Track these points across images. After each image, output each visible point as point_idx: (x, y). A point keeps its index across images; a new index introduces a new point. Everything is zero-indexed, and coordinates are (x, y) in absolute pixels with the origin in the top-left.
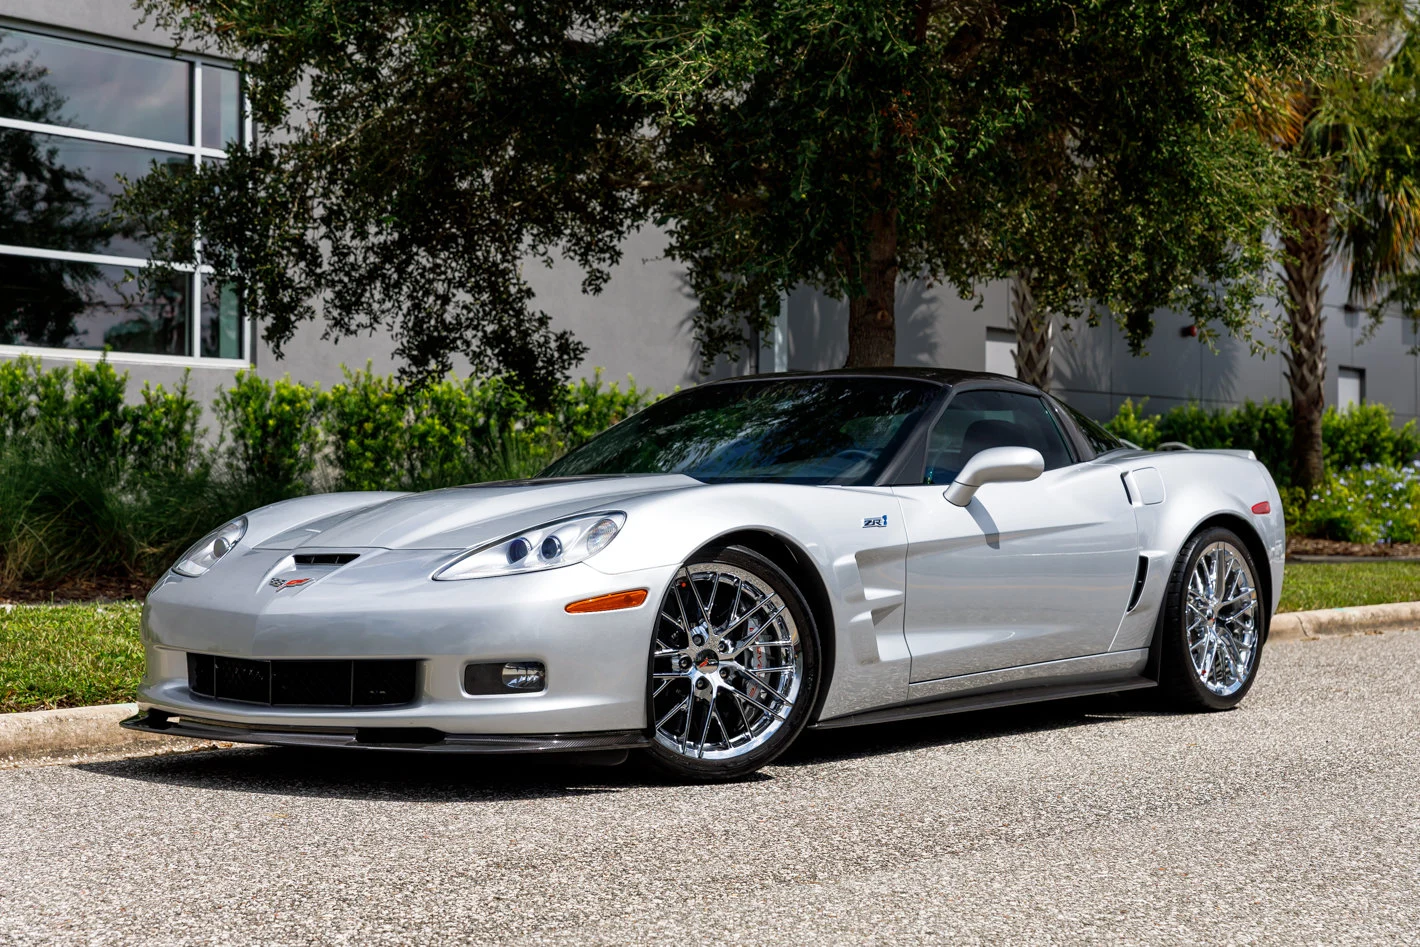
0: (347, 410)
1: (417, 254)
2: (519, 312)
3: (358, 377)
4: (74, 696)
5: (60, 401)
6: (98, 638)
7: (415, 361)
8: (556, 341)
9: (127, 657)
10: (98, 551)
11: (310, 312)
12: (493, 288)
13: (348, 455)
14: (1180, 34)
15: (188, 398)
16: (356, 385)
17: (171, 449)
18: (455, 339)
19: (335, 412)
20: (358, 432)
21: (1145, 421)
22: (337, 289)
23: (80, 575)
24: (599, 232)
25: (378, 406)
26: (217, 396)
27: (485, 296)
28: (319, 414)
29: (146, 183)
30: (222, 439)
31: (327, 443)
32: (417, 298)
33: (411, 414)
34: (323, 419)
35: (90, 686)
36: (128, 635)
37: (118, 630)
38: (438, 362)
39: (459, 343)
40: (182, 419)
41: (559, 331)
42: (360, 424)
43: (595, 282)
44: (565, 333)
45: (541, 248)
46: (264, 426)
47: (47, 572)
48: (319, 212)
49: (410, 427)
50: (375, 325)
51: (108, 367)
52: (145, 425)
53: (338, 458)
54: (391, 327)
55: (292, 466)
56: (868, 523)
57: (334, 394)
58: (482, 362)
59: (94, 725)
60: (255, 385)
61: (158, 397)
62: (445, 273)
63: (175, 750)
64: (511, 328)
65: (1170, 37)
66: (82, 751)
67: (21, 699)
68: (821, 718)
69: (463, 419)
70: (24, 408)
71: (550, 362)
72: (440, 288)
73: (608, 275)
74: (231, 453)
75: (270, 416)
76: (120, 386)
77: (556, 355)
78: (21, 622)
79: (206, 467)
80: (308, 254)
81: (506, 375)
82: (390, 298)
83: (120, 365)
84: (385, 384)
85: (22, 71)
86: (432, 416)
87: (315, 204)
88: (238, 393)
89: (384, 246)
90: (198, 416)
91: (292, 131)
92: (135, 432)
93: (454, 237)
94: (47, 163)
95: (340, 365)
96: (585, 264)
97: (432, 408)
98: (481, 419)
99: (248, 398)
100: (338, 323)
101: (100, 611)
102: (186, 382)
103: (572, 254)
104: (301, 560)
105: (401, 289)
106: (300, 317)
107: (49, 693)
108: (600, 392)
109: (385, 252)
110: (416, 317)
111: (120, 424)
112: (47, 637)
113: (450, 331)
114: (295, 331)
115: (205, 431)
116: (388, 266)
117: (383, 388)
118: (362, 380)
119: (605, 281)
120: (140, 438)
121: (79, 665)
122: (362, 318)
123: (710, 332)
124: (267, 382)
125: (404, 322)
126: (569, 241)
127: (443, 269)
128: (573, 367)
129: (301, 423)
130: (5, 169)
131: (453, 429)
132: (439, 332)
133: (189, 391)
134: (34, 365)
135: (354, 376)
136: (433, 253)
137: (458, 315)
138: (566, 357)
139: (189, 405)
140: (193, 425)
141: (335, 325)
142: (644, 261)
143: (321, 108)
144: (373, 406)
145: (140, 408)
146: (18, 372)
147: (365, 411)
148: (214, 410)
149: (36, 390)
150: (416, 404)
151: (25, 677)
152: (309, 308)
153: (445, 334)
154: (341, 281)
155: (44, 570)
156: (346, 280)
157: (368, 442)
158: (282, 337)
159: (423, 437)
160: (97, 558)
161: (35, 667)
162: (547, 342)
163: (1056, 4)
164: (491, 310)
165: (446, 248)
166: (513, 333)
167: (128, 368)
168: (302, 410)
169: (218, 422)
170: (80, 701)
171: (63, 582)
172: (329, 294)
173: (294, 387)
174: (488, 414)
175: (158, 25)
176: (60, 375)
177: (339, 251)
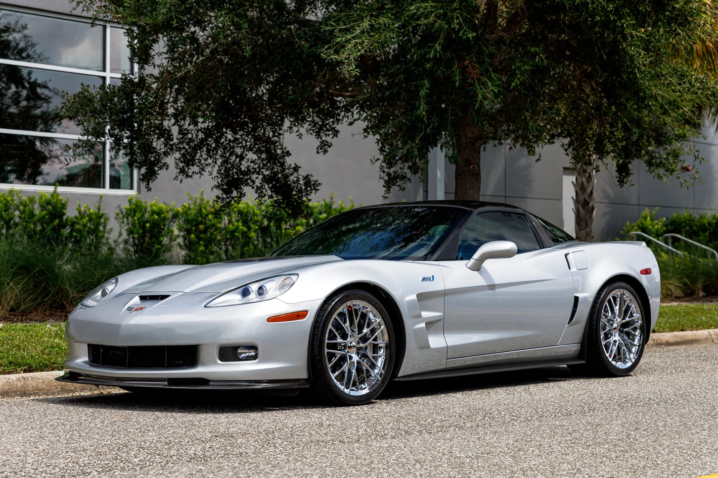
0: (190, 218)
1: (226, 133)
2: (282, 164)
3: (196, 200)
4: (31, 367)
5: (32, 215)
6: (46, 339)
7: (225, 191)
8: (303, 180)
9: (60, 348)
10: (50, 296)
11: (166, 166)
12: (268, 151)
13: (190, 243)
14: (620, 19)
15: (102, 212)
16: (195, 204)
17: (92, 240)
18: (247, 179)
19: (183, 219)
20: (196, 230)
21: (656, 222)
22: (182, 152)
23: (40, 308)
24: (327, 120)
25: (207, 215)
26: (118, 211)
27: (264, 156)
28: (174, 220)
29: (78, 96)
30: (120, 235)
31: (179, 236)
32: (226, 157)
33: (226, 219)
34: (177, 223)
35: (40, 362)
36: (61, 338)
37: (57, 335)
38: (238, 192)
39: (249, 181)
40: (98, 224)
41: (305, 175)
42: (197, 226)
43: (324, 147)
44: (308, 175)
45: (295, 129)
46: (144, 227)
47: (23, 307)
48: (171, 111)
49: (225, 227)
50: (203, 172)
51: (58, 195)
52: (77, 226)
53: (185, 244)
54: (211, 174)
55: (158, 249)
56: (424, 279)
57: (182, 209)
58: (262, 192)
59: (41, 381)
60: (139, 204)
61: (86, 211)
62: (241, 143)
63: (82, 394)
64: (279, 173)
65: (615, 21)
66: (35, 394)
67: (5, 368)
68: (399, 376)
69: (255, 222)
70: (11, 219)
71: (300, 191)
72: (239, 151)
73: (331, 143)
74: (126, 242)
75: (147, 221)
76: (64, 206)
77: (303, 187)
78: (7, 331)
79: (111, 250)
80: (165, 134)
81: (276, 199)
82: (211, 157)
83: (64, 194)
84: (211, 203)
85: (13, 27)
86: (238, 221)
87: (169, 107)
88: (130, 209)
89: (207, 129)
90: (107, 222)
91: (156, 67)
92: (72, 231)
93: (246, 123)
94: (27, 77)
95: (186, 193)
96: (318, 138)
97: (238, 216)
98: (266, 223)
99: (135, 212)
100: (182, 171)
101: (49, 326)
102: (100, 203)
103: (312, 132)
104: (143, 298)
105: (217, 152)
106: (161, 168)
107: (19, 365)
108: (334, 207)
109: (208, 132)
110: (226, 167)
111: (64, 226)
112: (20, 339)
113: (244, 175)
114: (158, 176)
115: (111, 230)
116: (210, 139)
117: (210, 206)
118: (198, 201)
119: (330, 147)
120: (75, 234)
121: (34, 352)
122: (195, 169)
123: (389, 174)
124: (146, 203)
125: (218, 170)
126: (310, 125)
127: (240, 141)
128: (313, 194)
129: (164, 225)
130: (3, 82)
131: (249, 228)
132: (238, 176)
133: (102, 208)
134: (17, 195)
135: (194, 199)
136: (235, 133)
137: (248, 166)
138: (309, 189)
139: (101, 217)
140: (104, 227)
141: (180, 172)
142: (353, 135)
143: (168, 58)
144: (204, 216)
145: (76, 217)
146: (9, 198)
147: (200, 219)
148: (116, 218)
149: (19, 208)
150: (229, 214)
151: (7, 357)
152: (165, 163)
153: (242, 176)
154: (184, 148)
155: (20, 306)
156: (187, 147)
157: (201, 236)
158: (151, 179)
159: (233, 232)
160: (49, 299)
161: (13, 353)
162: (298, 180)
163: (558, 2)
164: (267, 163)
165: (242, 129)
166: (280, 175)
167: (68, 196)
168: (165, 218)
169: (118, 225)
170: (35, 370)
171: (31, 312)
172: (177, 155)
173: (160, 205)
174: (270, 220)
175: (83, 11)
176: (32, 200)
177: (183, 132)
